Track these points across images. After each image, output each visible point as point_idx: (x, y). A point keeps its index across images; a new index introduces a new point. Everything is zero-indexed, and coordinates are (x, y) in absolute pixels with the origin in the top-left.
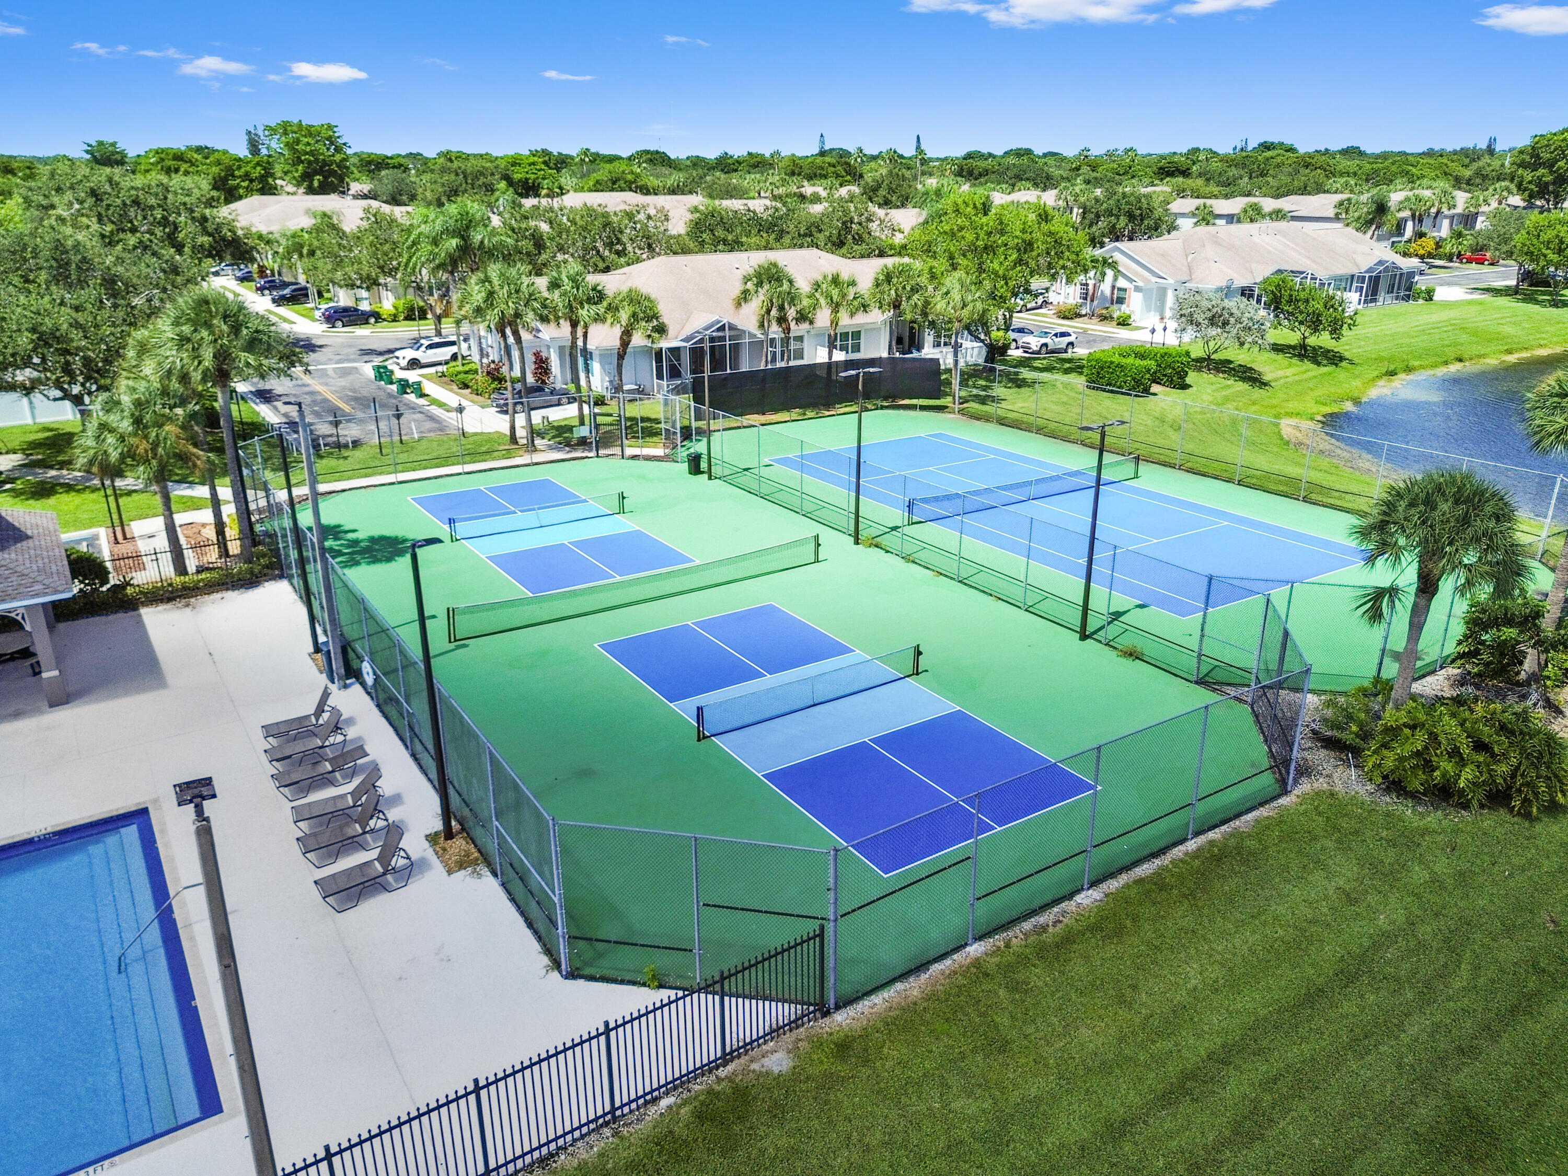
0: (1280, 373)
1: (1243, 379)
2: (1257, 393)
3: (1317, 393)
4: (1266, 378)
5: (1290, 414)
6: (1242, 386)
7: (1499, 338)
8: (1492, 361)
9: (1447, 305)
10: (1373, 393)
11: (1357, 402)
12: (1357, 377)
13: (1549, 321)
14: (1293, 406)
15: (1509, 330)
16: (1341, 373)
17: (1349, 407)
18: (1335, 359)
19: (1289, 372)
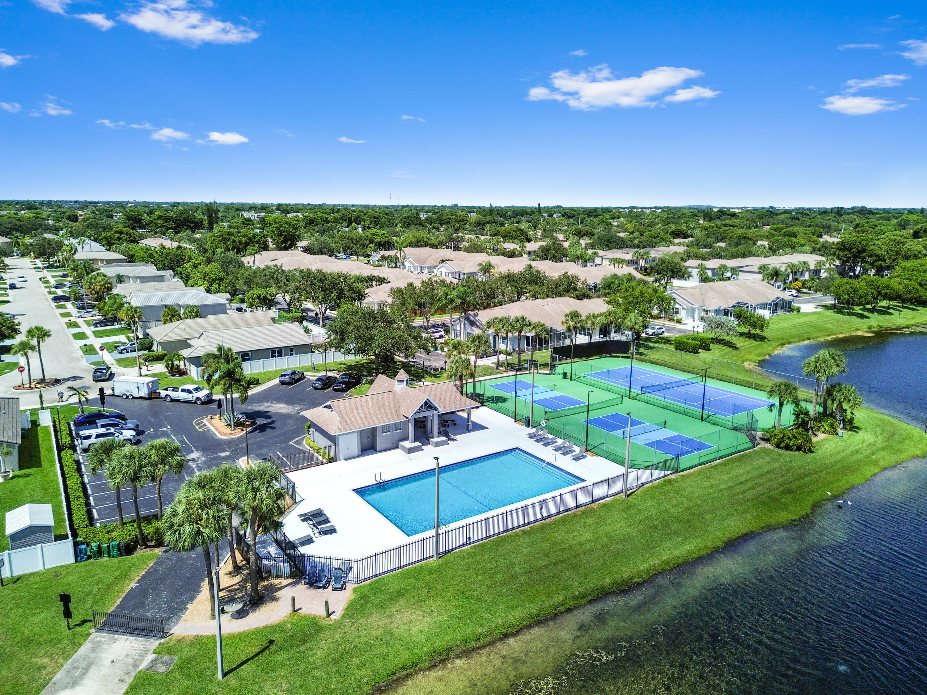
0: (742, 344)
1: (729, 346)
2: (735, 352)
3: (756, 352)
4: (738, 346)
5: (747, 360)
6: (729, 349)
7: (825, 329)
8: (821, 339)
9: (806, 314)
10: (776, 352)
11: (770, 355)
12: (770, 346)
13: (846, 322)
14: (748, 357)
15: (829, 326)
16: (764, 345)
17: (767, 357)
18: (762, 338)
19: (745, 344)
